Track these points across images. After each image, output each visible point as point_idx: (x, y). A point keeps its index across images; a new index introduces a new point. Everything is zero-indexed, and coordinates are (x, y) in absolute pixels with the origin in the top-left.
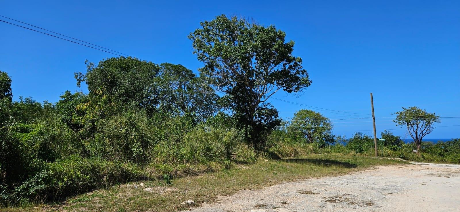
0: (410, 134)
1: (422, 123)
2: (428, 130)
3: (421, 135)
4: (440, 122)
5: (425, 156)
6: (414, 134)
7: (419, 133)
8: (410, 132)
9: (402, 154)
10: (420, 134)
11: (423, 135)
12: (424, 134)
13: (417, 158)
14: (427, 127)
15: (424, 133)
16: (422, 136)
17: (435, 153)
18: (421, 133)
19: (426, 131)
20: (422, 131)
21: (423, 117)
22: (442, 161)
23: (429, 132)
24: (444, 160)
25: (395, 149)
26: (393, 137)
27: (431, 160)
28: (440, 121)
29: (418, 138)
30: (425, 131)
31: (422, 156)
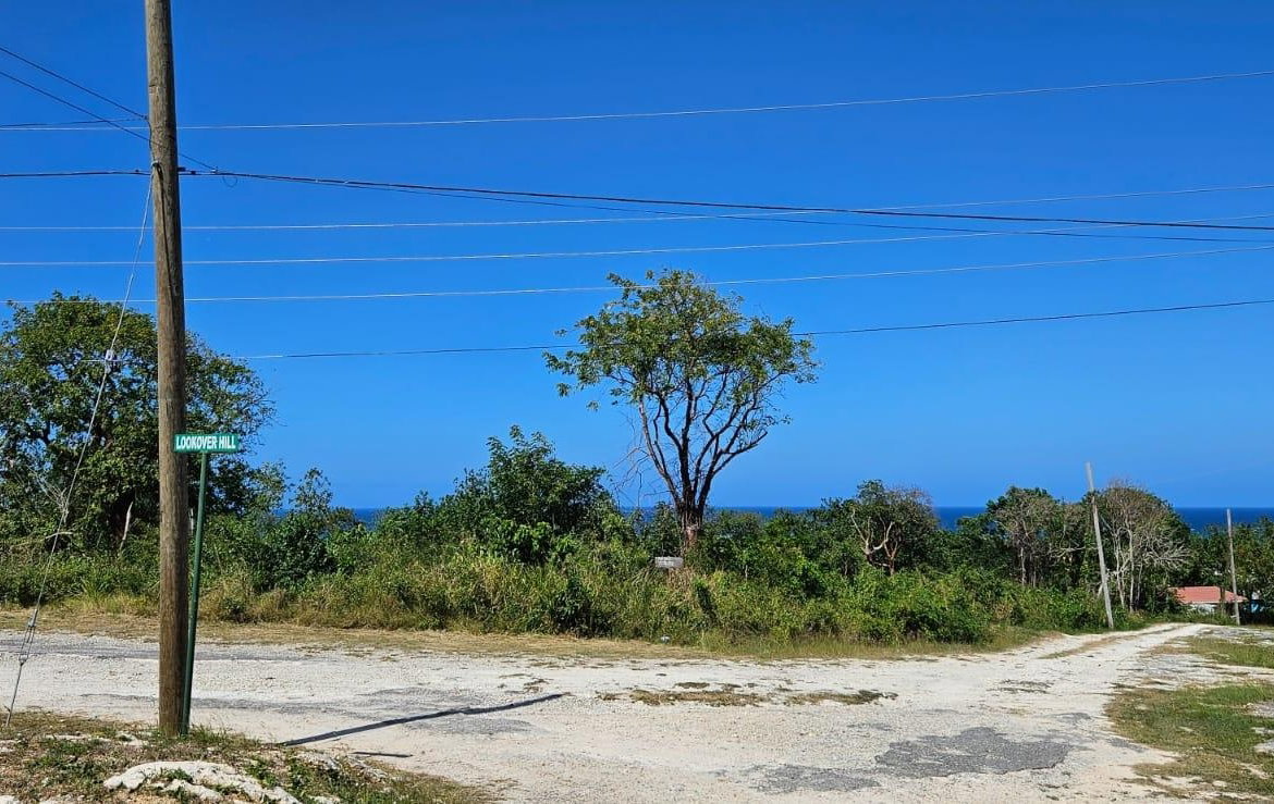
0: (653, 455)
1: (713, 384)
2: (744, 425)
3: (708, 458)
4: (810, 378)
5: (716, 596)
6: (672, 454)
7: (695, 449)
8: (653, 440)
9: (571, 585)
10: (703, 454)
11: (717, 457)
12: (721, 453)
13: (673, 610)
14: (742, 409)
15: (723, 444)
16: (714, 463)
17: (777, 576)
18: (705, 449)
19: (736, 435)
20: (715, 437)
21: (725, 348)
22: (817, 627)
23: (748, 436)
24: (827, 622)
25: (529, 555)
26: (562, 472)
27: (754, 626)
28: (814, 372)
29: (692, 476)
30: (730, 433)
31: (703, 592)
